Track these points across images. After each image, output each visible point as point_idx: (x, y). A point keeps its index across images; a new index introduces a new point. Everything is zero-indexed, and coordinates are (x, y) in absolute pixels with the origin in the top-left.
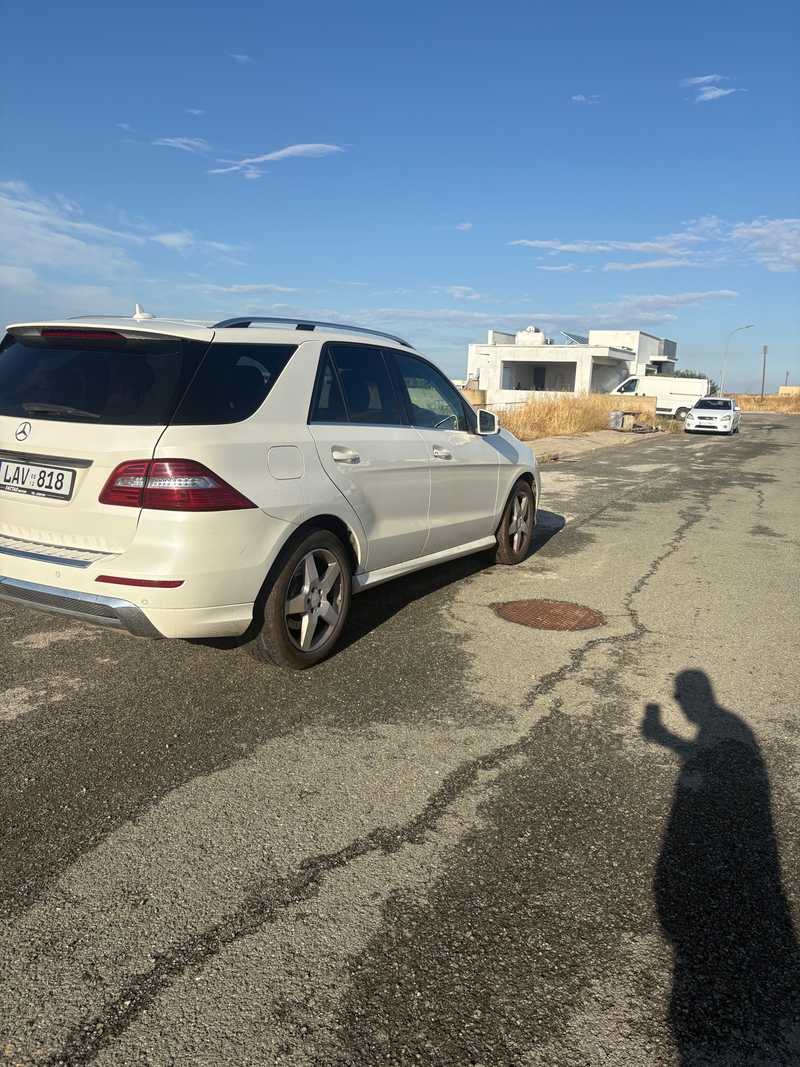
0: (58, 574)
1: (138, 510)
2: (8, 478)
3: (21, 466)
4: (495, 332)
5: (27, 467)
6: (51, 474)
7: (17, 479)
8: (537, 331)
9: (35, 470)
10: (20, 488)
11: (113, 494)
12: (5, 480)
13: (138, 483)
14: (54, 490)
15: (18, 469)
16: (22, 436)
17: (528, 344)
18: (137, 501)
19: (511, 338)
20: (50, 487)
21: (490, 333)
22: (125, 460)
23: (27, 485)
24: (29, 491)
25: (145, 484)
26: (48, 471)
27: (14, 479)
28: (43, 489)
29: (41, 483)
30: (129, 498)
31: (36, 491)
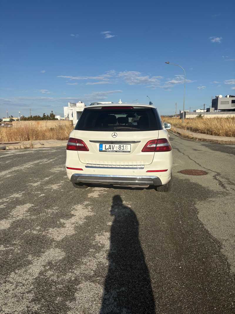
0: (134, 172)
1: (154, 152)
2: (106, 148)
3: (111, 145)
4: (70, 103)
5: (113, 145)
6: (123, 146)
7: (111, 148)
8: (82, 103)
9: (117, 146)
10: (112, 151)
11: (146, 149)
12: (105, 149)
13: (154, 146)
14: (125, 150)
15: (110, 146)
16: (114, 136)
17: (80, 106)
18: (153, 150)
19: (75, 105)
20: (123, 149)
21: (69, 103)
22: (150, 140)
23: (115, 150)
24: (116, 151)
25: (156, 145)
26: (122, 145)
27: (109, 148)
28: (121, 150)
29: (120, 148)
30: (150, 150)
31: (119, 151)
